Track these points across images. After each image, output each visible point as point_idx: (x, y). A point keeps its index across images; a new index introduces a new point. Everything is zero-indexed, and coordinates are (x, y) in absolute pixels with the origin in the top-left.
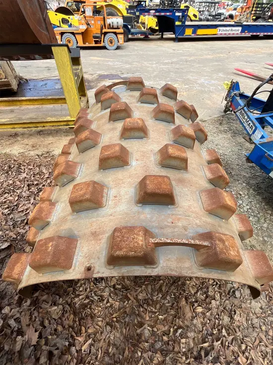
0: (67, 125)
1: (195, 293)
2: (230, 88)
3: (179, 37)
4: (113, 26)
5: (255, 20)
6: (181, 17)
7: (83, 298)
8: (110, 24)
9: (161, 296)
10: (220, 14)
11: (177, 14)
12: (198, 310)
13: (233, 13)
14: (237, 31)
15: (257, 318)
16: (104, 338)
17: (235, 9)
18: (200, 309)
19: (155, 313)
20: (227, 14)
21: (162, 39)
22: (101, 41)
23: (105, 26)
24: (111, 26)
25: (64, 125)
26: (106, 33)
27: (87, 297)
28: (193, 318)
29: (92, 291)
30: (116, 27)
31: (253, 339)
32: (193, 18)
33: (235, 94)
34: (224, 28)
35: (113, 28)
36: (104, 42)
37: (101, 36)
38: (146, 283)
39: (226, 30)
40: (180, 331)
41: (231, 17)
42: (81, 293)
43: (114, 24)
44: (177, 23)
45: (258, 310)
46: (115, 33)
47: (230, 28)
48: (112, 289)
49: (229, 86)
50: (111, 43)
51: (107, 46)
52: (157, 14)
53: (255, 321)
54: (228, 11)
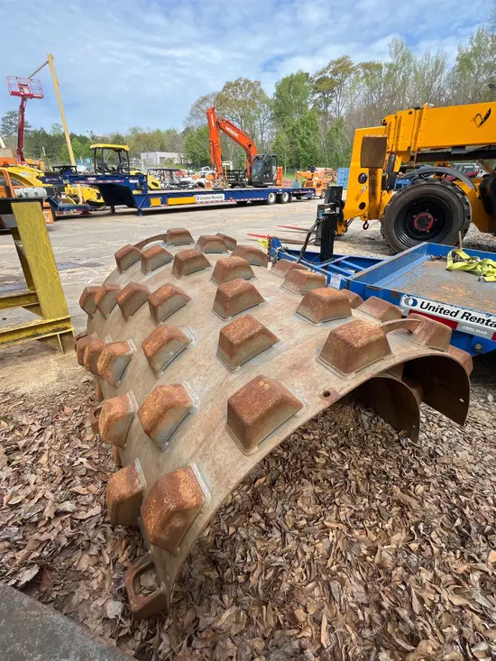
0: (33, 336)
1: (400, 475)
2: (269, 245)
3: (143, 209)
4: (28, 198)
5: (232, 187)
6: (138, 185)
7: (261, 574)
8: (21, 196)
9: (366, 500)
10: (186, 183)
11: (131, 181)
12: (419, 491)
13: (202, 181)
14: (220, 199)
15: (475, 465)
16: (338, 608)
17: (203, 177)
18: (420, 489)
19: (377, 525)
20: (195, 182)
21: (113, 213)
25: (28, 337)
27: (268, 567)
28: (421, 504)
29: (267, 553)
31: (491, 488)
32: (153, 187)
33: (280, 250)
34: (204, 196)
38: (337, 494)
39: (206, 198)
40: (421, 526)
41: (201, 185)
42: (252, 568)
43: (29, 195)
44: (135, 192)
45: (470, 458)
47: (211, 195)
48: (296, 532)
49: (267, 243)
52: (101, 182)
53: (476, 468)
54: (195, 179)
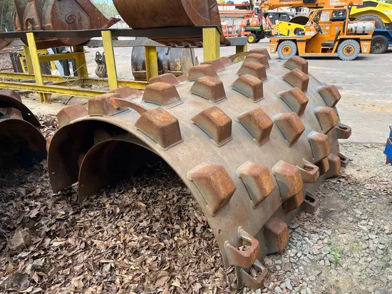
4: (356, 31)
8: (352, 30)
22: (332, 49)
23: (344, 32)
24: (354, 32)
26: (342, 40)
30: (362, 33)
35: (356, 34)
36: (336, 51)
37: (335, 42)
43: (357, 30)
46: (358, 40)
50: (349, 51)
51: (341, 56)
